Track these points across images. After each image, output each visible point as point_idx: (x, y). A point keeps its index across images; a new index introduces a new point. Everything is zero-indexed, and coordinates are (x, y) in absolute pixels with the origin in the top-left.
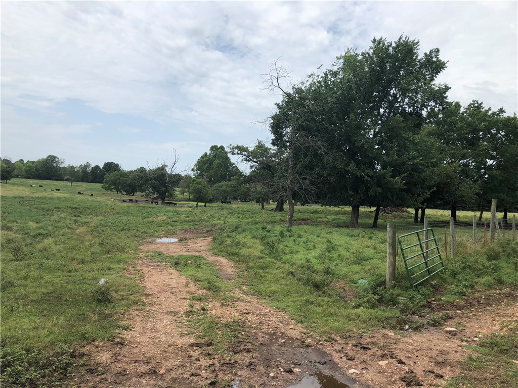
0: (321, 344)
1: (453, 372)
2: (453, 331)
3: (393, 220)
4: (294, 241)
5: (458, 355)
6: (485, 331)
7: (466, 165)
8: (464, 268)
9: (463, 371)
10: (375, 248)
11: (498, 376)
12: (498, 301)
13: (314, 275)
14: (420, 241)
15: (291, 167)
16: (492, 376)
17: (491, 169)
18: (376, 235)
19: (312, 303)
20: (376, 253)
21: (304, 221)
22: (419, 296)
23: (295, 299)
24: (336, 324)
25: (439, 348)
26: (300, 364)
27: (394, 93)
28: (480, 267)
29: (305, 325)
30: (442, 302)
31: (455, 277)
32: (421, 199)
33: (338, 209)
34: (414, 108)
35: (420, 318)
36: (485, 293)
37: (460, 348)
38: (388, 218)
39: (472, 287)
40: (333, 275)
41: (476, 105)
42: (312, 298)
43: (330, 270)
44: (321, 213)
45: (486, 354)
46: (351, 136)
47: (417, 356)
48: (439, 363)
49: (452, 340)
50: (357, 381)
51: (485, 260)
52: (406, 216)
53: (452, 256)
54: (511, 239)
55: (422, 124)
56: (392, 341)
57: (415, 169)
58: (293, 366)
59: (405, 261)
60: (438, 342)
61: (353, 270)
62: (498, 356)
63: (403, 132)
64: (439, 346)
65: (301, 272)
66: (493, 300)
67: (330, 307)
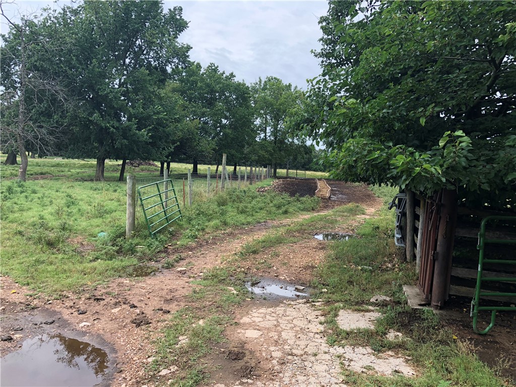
0: (50, 303)
1: (179, 305)
2: (184, 270)
3: (140, 173)
4: (26, 197)
5: (184, 291)
6: (209, 266)
7: (206, 123)
8: (199, 214)
9: (187, 304)
10: (119, 201)
11: (215, 302)
12: (222, 240)
13: (47, 232)
14: (159, 192)
15: (22, 112)
16: (211, 303)
17: (225, 128)
18: (121, 188)
19: (43, 262)
20: (120, 205)
21: (43, 175)
22: (157, 243)
23: (22, 261)
24: (69, 280)
25: (169, 287)
26: (22, 329)
27: (139, 44)
28: (211, 212)
29: (32, 286)
30: (177, 246)
31: (190, 223)
32: (166, 152)
33: (84, 162)
34: (159, 63)
35: (156, 263)
36: (212, 234)
37: (187, 284)
39: (203, 230)
40: (70, 230)
41: (213, 68)
42: (44, 257)
43: (67, 226)
44: (65, 167)
45: (207, 286)
46: (94, 83)
47: (149, 298)
48: (168, 300)
49: (182, 278)
50: (87, 333)
51: (216, 207)
52: (153, 170)
53: (189, 204)
54: (237, 188)
55: (166, 79)
56: (126, 288)
57: (160, 123)
58: (13, 332)
59: (144, 211)
60: (169, 282)
61: (93, 223)
62: (216, 286)
63: (148, 86)
64: (170, 285)
65: (32, 231)
66: (218, 239)
67: (65, 264)
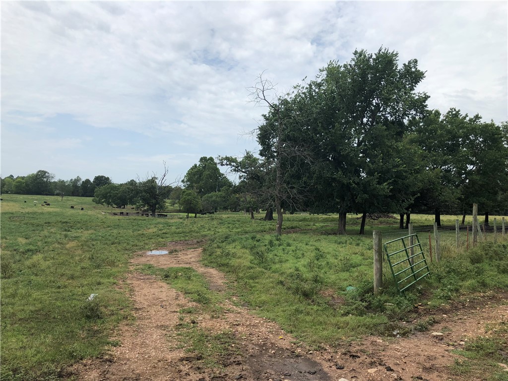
0: (311, 353)
1: (441, 377)
2: (440, 336)
3: (380, 226)
4: (284, 250)
5: (445, 360)
6: (470, 335)
7: (448, 171)
8: (449, 272)
9: (450, 376)
10: (362, 255)
12: (482, 304)
13: (302, 283)
14: (405, 247)
15: (279, 177)
17: (472, 174)
18: (363, 242)
19: (301, 312)
20: (364, 259)
21: (293, 229)
22: (406, 302)
23: (285, 309)
24: (325, 333)
25: (426, 353)
26: (290, 375)
27: (376, 103)
28: (464, 270)
29: (295, 334)
30: (429, 307)
31: (440, 282)
32: (406, 204)
33: (326, 216)
34: (396, 117)
35: (408, 324)
36: (469, 296)
37: (447, 353)
38: (375, 224)
39: (457, 290)
40: (322, 283)
41: (454, 113)
42: (302, 307)
43: (318, 278)
44: (310, 221)
45: (472, 358)
46: (336, 145)
47: (405, 363)
49: (439, 345)
51: (468, 264)
52: (392, 222)
53: (437, 260)
54: (493, 242)
55: (403, 132)
56: (380, 348)
57: (399, 175)
58: (283, 377)
59: (391, 267)
60: (426, 347)
61: (341, 277)
62: (484, 360)
63: (386, 140)
64: (427, 351)
65: (290, 281)
66: (477, 303)
67: (319, 315)
